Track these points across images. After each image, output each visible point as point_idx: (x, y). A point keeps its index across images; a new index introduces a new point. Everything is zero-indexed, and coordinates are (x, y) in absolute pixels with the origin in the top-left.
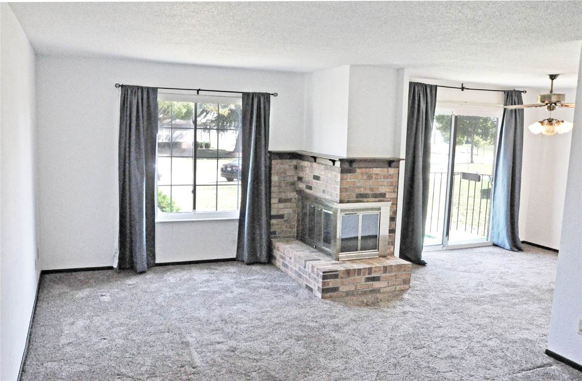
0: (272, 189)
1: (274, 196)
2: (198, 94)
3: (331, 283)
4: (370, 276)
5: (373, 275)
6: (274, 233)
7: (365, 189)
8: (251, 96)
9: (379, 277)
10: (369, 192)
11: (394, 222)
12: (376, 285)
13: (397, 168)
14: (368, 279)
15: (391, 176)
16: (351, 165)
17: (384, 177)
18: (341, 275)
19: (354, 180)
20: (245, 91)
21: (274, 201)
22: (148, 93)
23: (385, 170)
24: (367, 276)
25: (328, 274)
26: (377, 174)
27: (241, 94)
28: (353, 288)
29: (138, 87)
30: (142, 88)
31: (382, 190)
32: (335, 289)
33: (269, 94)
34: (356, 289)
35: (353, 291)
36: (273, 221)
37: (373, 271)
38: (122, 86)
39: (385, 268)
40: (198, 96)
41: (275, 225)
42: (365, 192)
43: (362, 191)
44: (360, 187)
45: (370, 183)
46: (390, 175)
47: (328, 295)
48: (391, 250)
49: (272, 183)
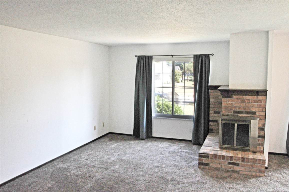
0: (210, 106)
1: (212, 110)
2: (172, 57)
3: (204, 160)
4: (231, 161)
5: (233, 161)
6: (212, 130)
7: (239, 108)
8: (198, 57)
9: (239, 163)
10: (242, 110)
11: (264, 131)
12: (236, 168)
13: (264, 96)
14: (230, 163)
15: (261, 101)
16: (228, 94)
17: (254, 101)
18: (210, 157)
19: (232, 102)
20: (195, 54)
21: (211, 112)
22: (148, 58)
23: (255, 97)
24: (229, 161)
25: (203, 155)
26: (249, 100)
27: (193, 56)
28: (219, 166)
29: (144, 56)
30: (145, 56)
31: (253, 110)
32: (207, 164)
33: (209, 55)
34: (221, 167)
35: (219, 168)
36: (210, 123)
37: (233, 159)
38: (138, 56)
39: (243, 159)
40: (172, 58)
41: (212, 125)
42: (240, 110)
43: (238, 109)
44: (236, 107)
45: (243, 105)
46: (259, 100)
47: (202, 167)
48: (261, 149)
49: (210, 103)
